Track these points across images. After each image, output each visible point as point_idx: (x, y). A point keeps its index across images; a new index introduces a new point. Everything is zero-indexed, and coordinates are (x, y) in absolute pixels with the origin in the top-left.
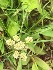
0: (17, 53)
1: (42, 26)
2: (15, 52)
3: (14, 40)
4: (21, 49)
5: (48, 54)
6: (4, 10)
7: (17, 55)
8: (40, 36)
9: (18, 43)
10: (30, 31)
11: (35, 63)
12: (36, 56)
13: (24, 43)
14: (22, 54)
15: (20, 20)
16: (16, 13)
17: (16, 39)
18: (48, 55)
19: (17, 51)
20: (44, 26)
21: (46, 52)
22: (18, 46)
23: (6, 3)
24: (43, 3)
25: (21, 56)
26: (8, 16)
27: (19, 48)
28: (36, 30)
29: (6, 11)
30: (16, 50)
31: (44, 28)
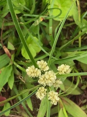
0: (42, 91)
1: (78, 47)
2: (40, 88)
3: (39, 69)
4: (50, 85)
5: (84, 94)
6: (17, 15)
7: (43, 94)
8: (74, 64)
9: (45, 74)
10: (59, 54)
11: (64, 109)
12: (65, 97)
13: (55, 74)
14: (50, 93)
15: (43, 34)
16: (38, 22)
17: (43, 67)
18: (85, 96)
19: (43, 88)
20: (81, 46)
21: (82, 90)
22: (45, 80)
23: (21, 3)
24: (81, 8)
25: (48, 96)
26: (25, 26)
27: (46, 82)
28: (68, 53)
29: (21, 18)
30: (42, 86)
31: (82, 50)
